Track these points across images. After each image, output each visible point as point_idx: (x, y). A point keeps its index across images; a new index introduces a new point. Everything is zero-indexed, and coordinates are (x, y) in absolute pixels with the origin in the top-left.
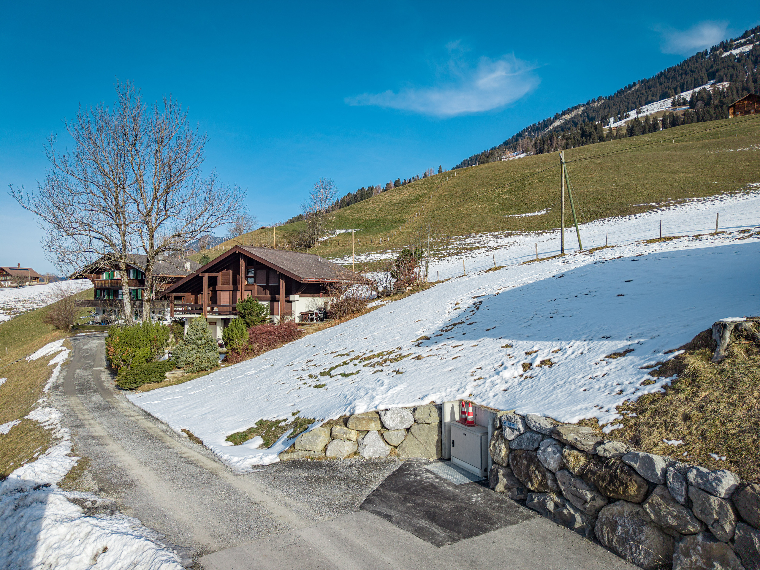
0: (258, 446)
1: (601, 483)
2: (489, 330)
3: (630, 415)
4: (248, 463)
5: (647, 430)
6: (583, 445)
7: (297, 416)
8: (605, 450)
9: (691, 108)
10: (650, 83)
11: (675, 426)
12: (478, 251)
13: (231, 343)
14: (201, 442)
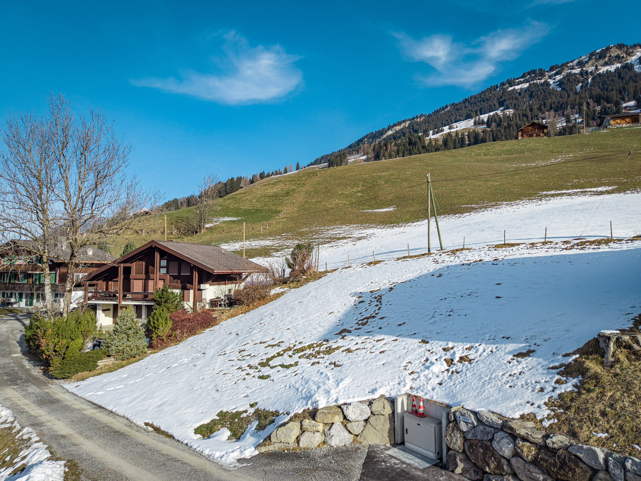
0: (227, 438)
1: (553, 469)
2: (400, 325)
3: (559, 411)
4: (231, 457)
5: (577, 425)
6: (534, 438)
7: (256, 407)
8: (553, 443)
9: (487, 127)
10: (458, 106)
11: (598, 421)
12: (345, 241)
13: (156, 331)
14: (171, 437)
